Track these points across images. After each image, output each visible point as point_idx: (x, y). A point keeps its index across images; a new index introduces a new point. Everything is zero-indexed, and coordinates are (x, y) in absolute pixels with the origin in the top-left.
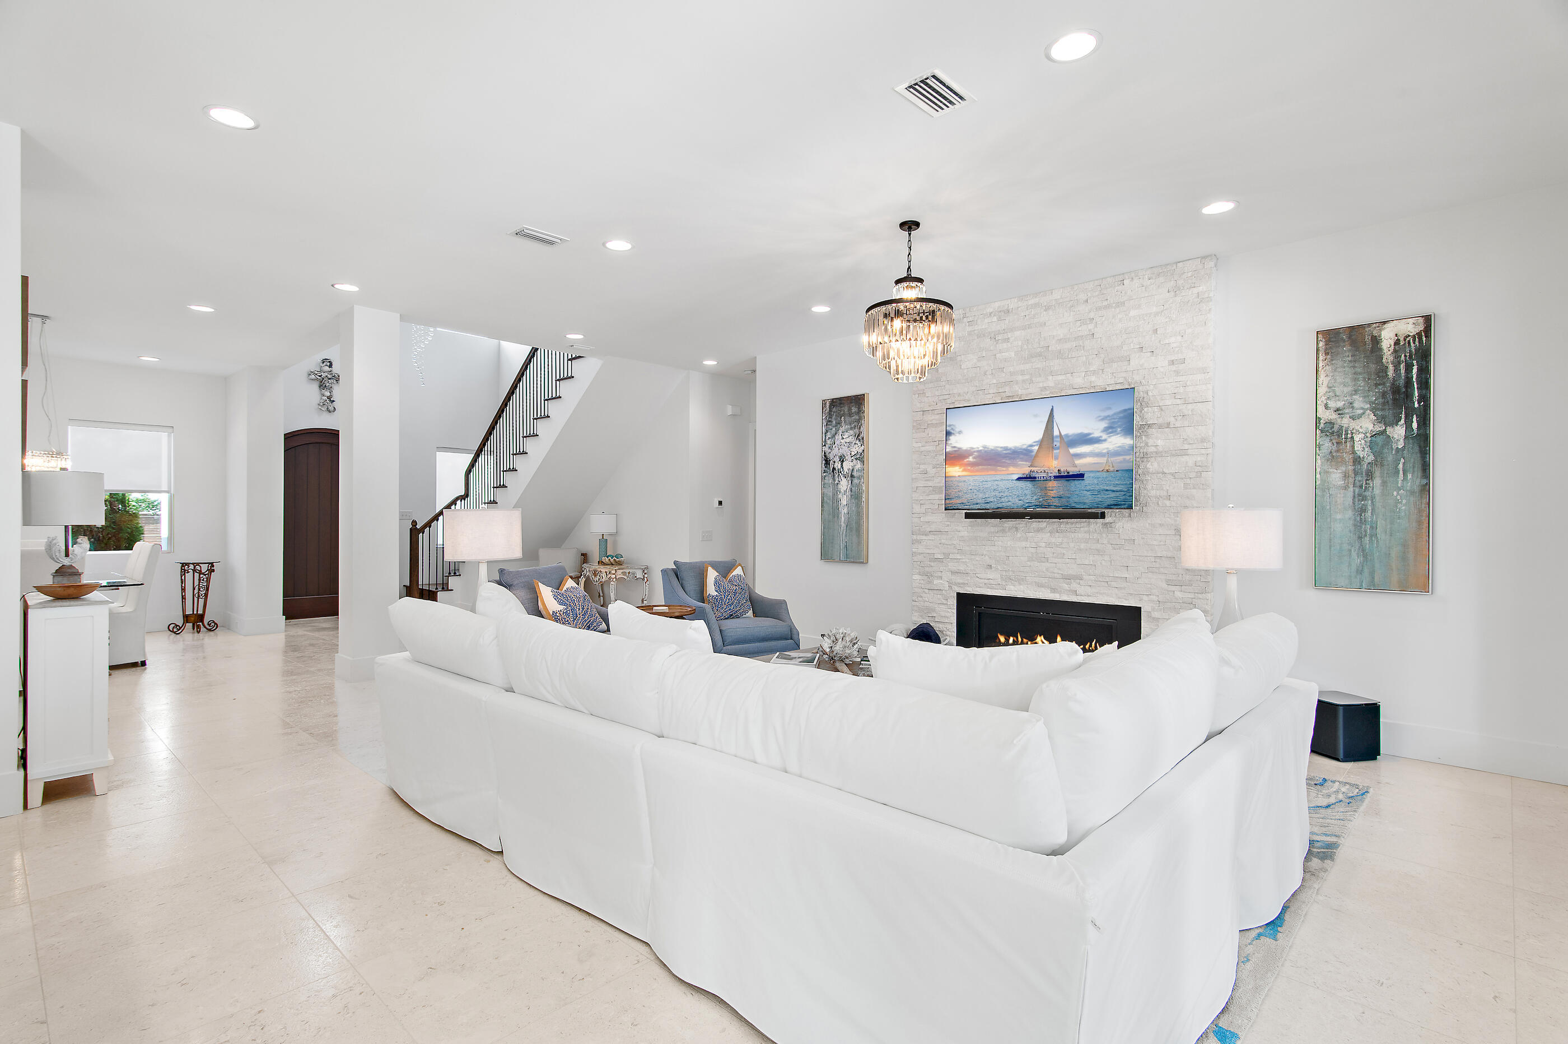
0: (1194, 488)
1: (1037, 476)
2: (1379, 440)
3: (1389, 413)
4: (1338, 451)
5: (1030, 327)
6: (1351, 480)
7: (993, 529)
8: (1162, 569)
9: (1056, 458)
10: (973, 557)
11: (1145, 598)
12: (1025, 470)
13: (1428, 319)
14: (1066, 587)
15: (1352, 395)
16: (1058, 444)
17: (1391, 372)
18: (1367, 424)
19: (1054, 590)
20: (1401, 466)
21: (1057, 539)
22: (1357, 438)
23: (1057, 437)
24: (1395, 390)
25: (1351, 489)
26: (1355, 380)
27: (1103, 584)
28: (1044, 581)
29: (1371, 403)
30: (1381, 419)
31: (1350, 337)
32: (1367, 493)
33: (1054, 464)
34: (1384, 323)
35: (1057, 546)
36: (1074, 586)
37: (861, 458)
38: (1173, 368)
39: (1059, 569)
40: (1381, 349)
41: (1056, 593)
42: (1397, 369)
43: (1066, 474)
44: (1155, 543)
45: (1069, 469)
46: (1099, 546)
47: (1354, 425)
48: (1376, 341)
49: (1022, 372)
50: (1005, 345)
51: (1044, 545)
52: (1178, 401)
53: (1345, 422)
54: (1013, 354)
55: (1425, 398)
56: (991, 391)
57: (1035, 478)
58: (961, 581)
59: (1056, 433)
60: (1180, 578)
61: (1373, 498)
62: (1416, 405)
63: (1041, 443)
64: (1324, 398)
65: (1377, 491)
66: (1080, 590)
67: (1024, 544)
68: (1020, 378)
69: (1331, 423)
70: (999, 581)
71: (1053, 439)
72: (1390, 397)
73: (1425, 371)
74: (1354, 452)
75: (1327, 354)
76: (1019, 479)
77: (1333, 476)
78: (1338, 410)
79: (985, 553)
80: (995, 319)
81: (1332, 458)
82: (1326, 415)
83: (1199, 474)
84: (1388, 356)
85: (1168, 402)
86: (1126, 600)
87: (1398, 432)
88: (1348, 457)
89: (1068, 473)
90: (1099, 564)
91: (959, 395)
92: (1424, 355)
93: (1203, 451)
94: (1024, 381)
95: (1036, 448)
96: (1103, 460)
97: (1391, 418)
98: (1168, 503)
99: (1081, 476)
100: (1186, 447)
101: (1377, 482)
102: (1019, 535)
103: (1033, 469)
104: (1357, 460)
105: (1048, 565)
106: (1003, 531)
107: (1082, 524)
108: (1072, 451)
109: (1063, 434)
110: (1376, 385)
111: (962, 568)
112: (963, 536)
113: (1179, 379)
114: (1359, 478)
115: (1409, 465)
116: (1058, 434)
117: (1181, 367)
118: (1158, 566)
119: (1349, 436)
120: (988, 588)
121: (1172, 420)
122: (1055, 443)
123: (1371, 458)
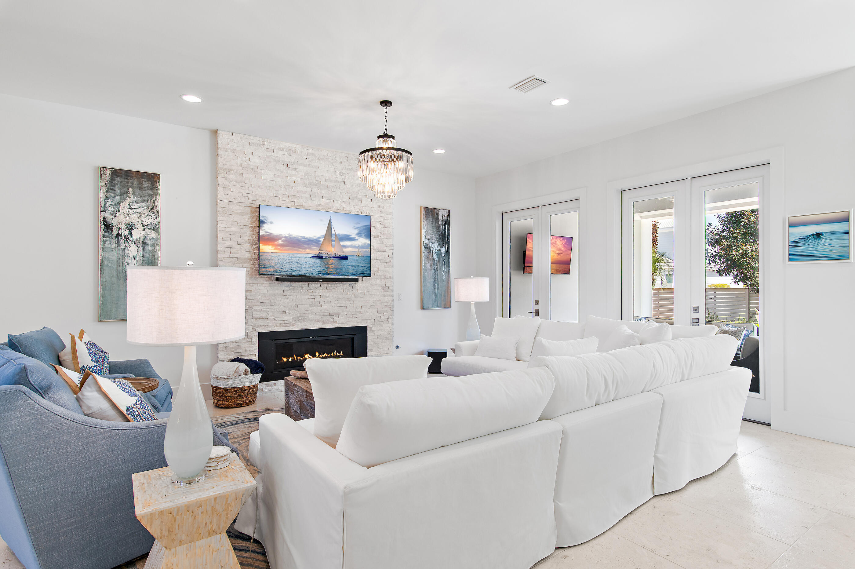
0: (388, 267)
1: (323, 256)
2: (439, 252)
3: (441, 243)
4: (429, 255)
5: (309, 166)
6: (432, 267)
7: (286, 288)
8: (376, 306)
9: (334, 247)
10: (272, 307)
11: (369, 321)
12: (316, 252)
13: (449, 211)
14: (332, 320)
15: (432, 234)
16: (334, 239)
17: (441, 228)
18: (435, 246)
19: (324, 323)
20: (444, 262)
21: (327, 293)
22: (434, 251)
23: (333, 234)
24: (442, 233)
25: (432, 270)
26: (433, 229)
27: (350, 316)
28: (318, 318)
29: (437, 238)
30: (439, 245)
31: (431, 212)
32: (436, 272)
33: (332, 250)
34: (440, 209)
35: (327, 297)
36: (336, 319)
37: (156, 228)
38: (380, 209)
39: (328, 310)
40: (439, 219)
41: (326, 324)
42: (443, 227)
43: (339, 256)
44: (373, 293)
45: (340, 253)
46: (348, 296)
47: (432, 246)
48: (438, 215)
49: (306, 193)
50: (293, 172)
51: (319, 297)
52: (382, 226)
53: (430, 244)
54: (299, 180)
55: (449, 239)
56: (285, 199)
57: (322, 257)
58: (263, 324)
59: (333, 232)
60: (383, 310)
61: (438, 274)
62: (447, 241)
63: (325, 237)
64: (425, 234)
65: (439, 271)
66: (339, 321)
67: (307, 297)
68: (304, 195)
69: (426, 244)
70: (291, 321)
71: (331, 236)
72: (441, 236)
73: (449, 229)
74: (433, 256)
75: (425, 217)
76: (313, 257)
77: (428, 265)
78: (428, 239)
79: (281, 303)
80: (286, 153)
81: (427, 258)
82: (426, 241)
83: (390, 261)
84: (440, 223)
85: (378, 225)
86: (360, 323)
87: (443, 250)
88: (431, 258)
89: (340, 255)
90: (348, 306)
91: (260, 196)
92: (448, 223)
93: (391, 251)
94: (306, 198)
95: (322, 240)
96: (357, 250)
97: (441, 245)
98: (378, 273)
99: (346, 258)
100: (385, 248)
101: (438, 268)
102: (304, 291)
103: (320, 252)
104: (434, 259)
105: (322, 308)
106: (294, 289)
107: (340, 285)
108: (342, 243)
109: (337, 233)
110: (438, 232)
111: (264, 315)
112: (264, 293)
113: (382, 215)
114: (434, 266)
115: (446, 262)
116: (334, 233)
117: (383, 210)
118: (374, 304)
119: (432, 250)
120: (283, 326)
121: (379, 234)
122: (333, 238)
123: (437, 259)
